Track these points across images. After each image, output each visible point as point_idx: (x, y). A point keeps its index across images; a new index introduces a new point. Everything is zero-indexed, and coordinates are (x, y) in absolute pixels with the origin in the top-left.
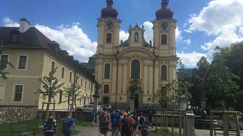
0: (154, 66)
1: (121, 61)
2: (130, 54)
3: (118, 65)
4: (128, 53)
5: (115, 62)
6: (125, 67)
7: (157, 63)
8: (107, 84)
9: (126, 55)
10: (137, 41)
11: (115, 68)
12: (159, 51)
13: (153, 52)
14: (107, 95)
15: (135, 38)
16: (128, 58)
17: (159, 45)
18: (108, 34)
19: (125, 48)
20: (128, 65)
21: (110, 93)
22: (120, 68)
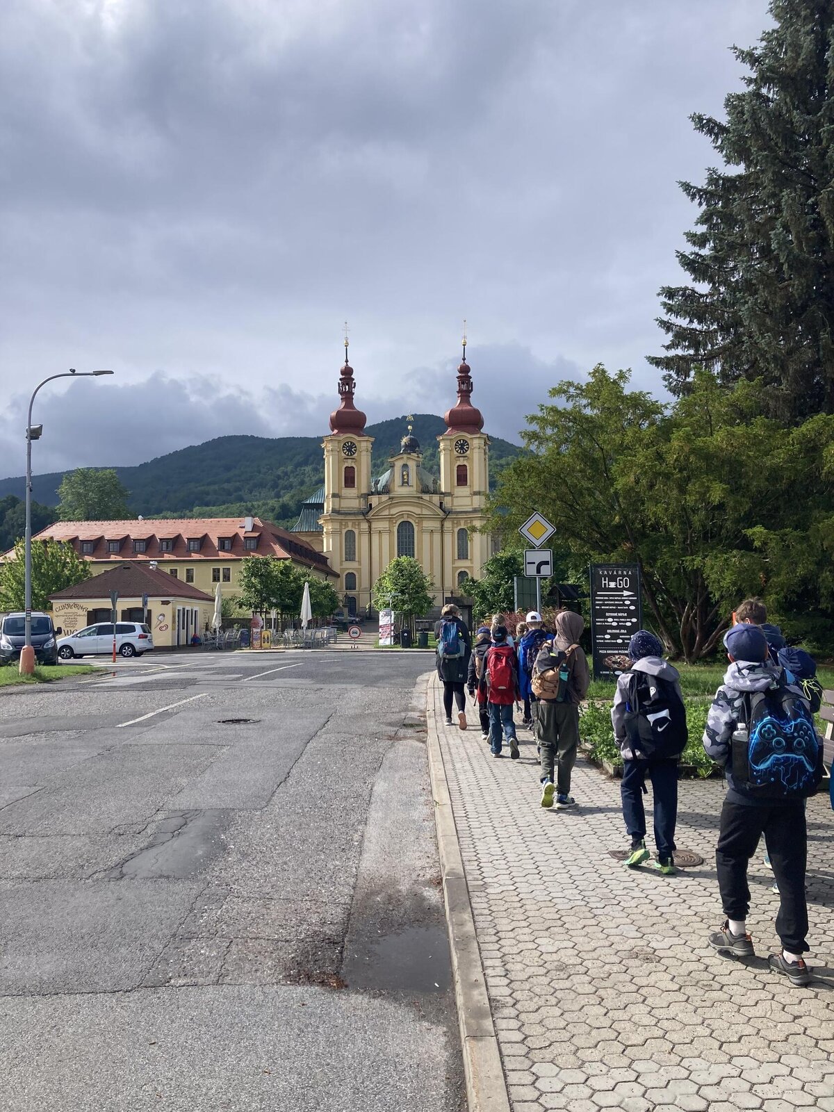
0: (442, 531)
1: (376, 525)
2: (394, 511)
3: (370, 534)
4: (390, 509)
5: (365, 526)
6: (386, 537)
7: (448, 524)
8: (351, 571)
9: (386, 512)
10: (407, 483)
11: (365, 539)
12: (452, 500)
13: (441, 503)
14: (352, 593)
15: (403, 476)
16: (390, 519)
17: (452, 487)
18: (347, 468)
19: (383, 499)
20: (390, 532)
21: (357, 589)
22: (375, 538)
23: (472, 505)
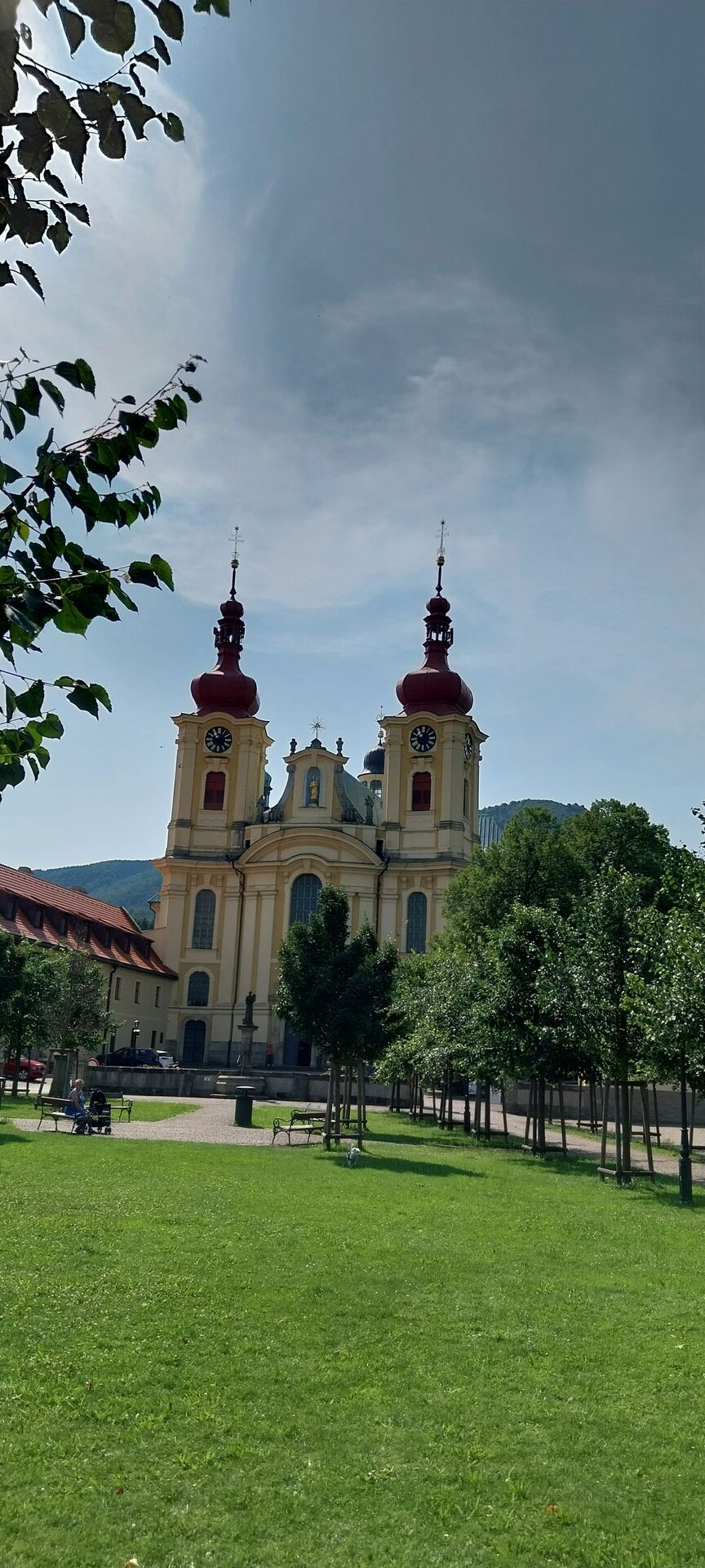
0: (378, 897)
1: (254, 881)
2: (286, 854)
3: (242, 897)
4: (279, 849)
5: (234, 882)
6: (268, 904)
7: (390, 884)
8: (200, 969)
9: (273, 856)
11: (232, 906)
12: (401, 838)
13: (379, 843)
14: (199, 1013)
16: (279, 869)
17: (404, 813)
18: (210, 774)
19: (270, 831)
20: (277, 893)
21: (210, 1005)
22: (250, 905)
23: (436, 847)
